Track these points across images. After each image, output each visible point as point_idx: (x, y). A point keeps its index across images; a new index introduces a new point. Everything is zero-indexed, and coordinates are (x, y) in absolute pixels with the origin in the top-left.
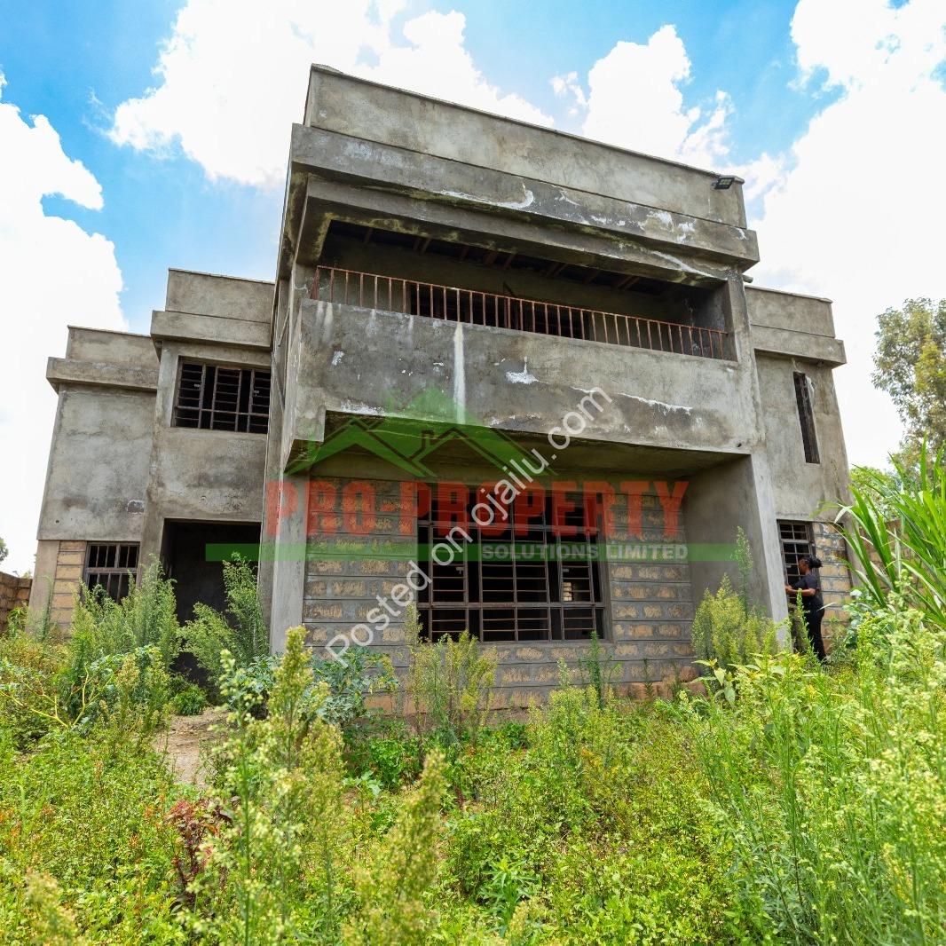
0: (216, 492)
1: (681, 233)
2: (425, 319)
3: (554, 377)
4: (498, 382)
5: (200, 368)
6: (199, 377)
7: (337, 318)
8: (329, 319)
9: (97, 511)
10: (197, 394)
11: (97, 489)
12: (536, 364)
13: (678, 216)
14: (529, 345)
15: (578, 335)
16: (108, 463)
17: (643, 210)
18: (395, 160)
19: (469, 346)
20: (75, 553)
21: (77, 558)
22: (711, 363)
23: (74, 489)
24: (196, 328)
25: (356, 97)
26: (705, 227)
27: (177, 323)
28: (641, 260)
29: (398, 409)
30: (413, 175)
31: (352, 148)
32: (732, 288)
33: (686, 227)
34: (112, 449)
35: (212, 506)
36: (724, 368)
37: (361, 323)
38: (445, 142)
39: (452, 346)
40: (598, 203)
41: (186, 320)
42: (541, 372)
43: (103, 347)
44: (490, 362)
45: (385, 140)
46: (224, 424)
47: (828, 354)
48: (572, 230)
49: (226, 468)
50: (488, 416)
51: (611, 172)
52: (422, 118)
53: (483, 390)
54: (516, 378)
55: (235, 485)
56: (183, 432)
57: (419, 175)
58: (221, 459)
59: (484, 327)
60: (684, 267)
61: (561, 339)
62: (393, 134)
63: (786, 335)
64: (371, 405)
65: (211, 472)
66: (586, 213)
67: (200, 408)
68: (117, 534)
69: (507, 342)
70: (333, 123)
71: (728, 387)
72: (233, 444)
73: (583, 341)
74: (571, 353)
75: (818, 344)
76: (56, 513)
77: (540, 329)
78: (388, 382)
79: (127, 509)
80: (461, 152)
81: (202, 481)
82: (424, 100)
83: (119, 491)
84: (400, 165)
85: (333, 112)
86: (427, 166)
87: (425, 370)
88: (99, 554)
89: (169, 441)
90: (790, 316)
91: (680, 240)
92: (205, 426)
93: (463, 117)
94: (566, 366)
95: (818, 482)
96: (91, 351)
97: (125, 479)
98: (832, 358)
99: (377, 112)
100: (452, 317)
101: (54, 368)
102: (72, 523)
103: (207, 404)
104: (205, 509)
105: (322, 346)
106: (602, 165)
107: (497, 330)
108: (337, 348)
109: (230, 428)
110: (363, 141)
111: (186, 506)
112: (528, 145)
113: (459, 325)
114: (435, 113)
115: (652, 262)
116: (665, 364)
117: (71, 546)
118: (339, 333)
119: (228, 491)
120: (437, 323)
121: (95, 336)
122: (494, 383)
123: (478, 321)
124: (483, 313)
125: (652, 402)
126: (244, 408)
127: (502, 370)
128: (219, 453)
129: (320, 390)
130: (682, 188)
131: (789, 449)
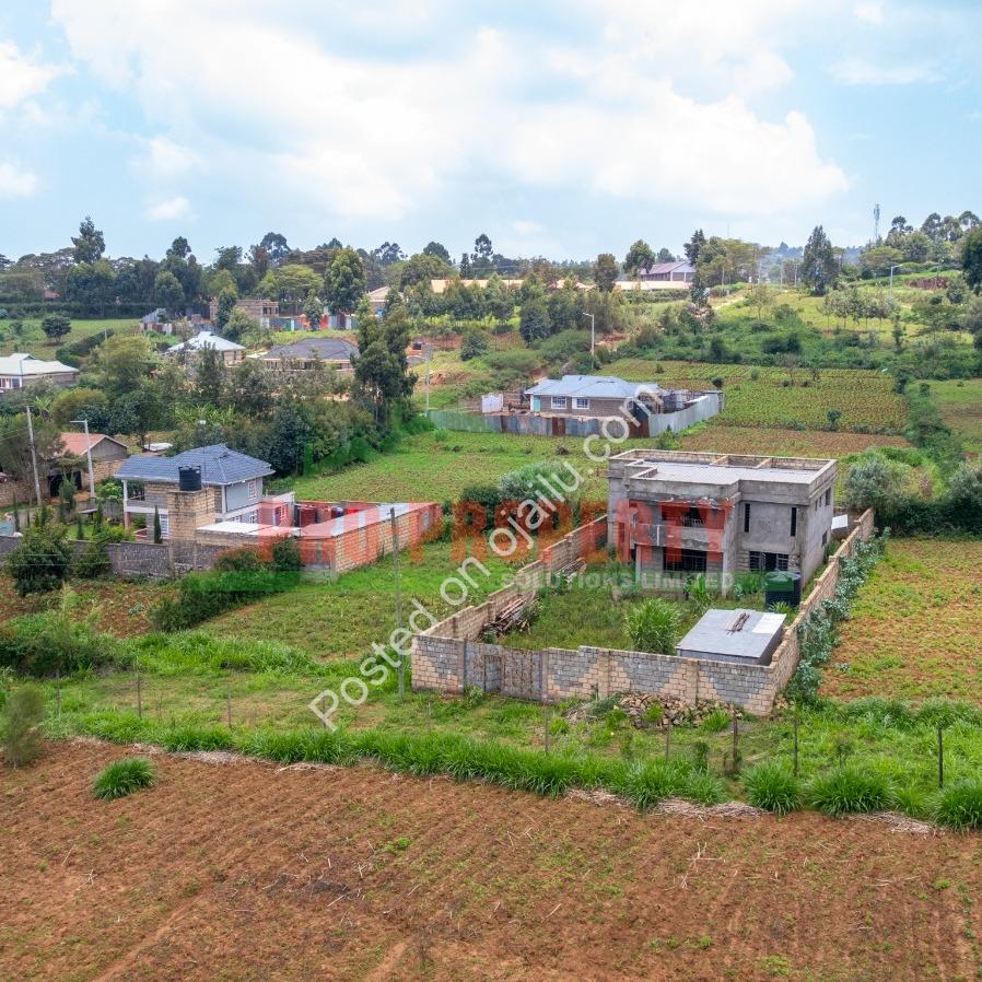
13: (710, 498)
17: (700, 498)
26: (716, 500)
31: (637, 494)
33: (712, 500)
39: (656, 530)
44: (665, 533)
45: (642, 491)
47: (803, 503)
52: (650, 484)
74: (682, 530)
75: (800, 499)
87: (651, 535)
93: (658, 483)
95: (793, 542)
112: (673, 486)
116: (704, 532)
125: (700, 541)
130: (711, 489)
131: (785, 532)
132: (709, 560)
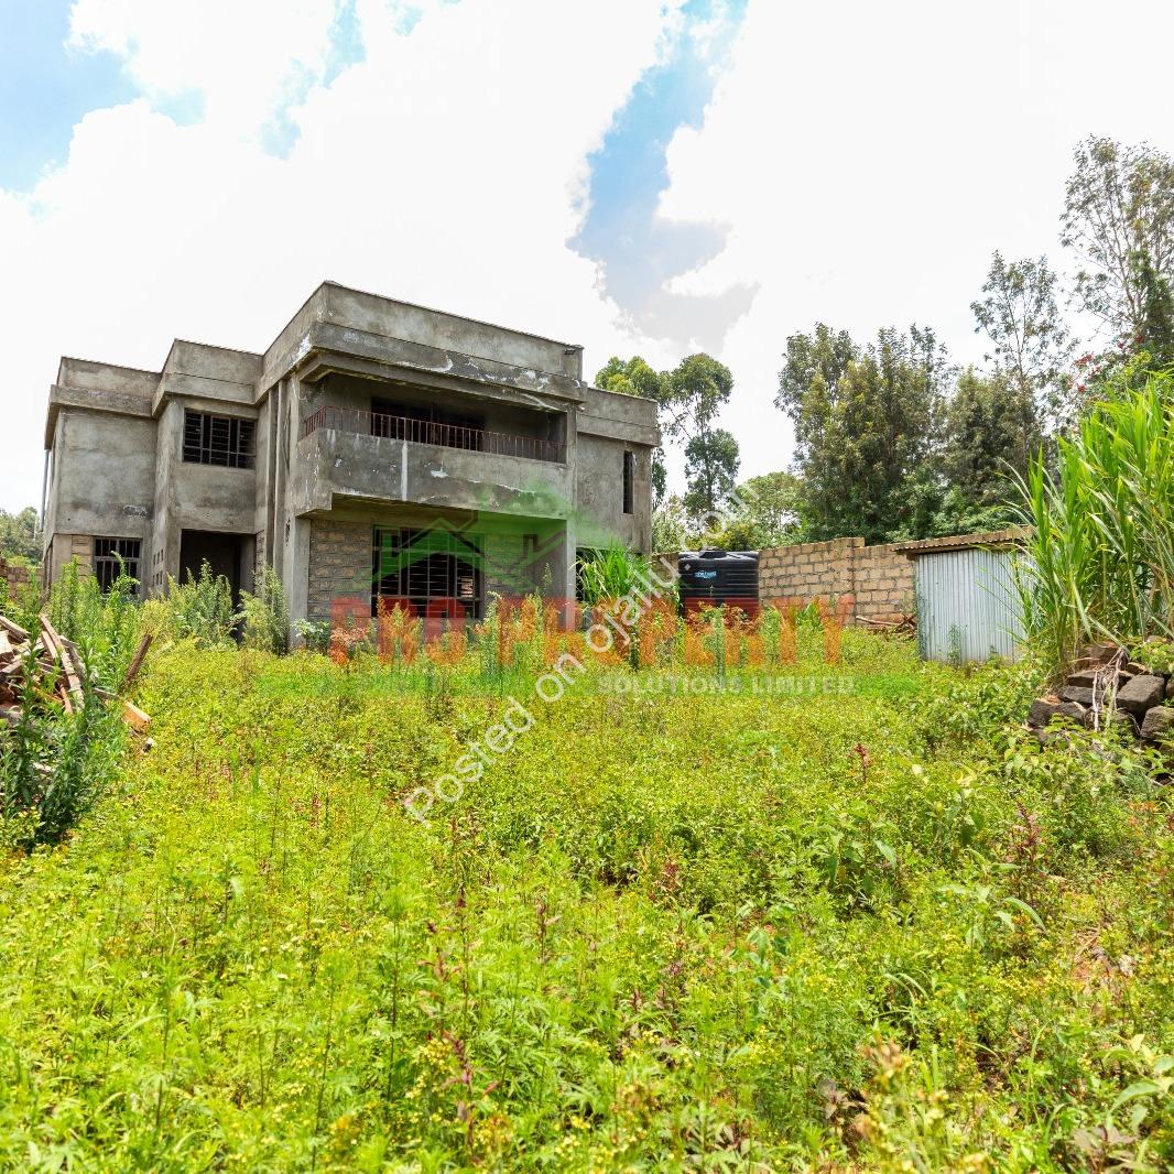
0: (217, 511)
1: (540, 384)
2: (386, 439)
3: (458, 473)
4: (425, 476)
5: (199, 416)
6: (199, 423)
7: (338, 440)
8: (333, 439)
9: (99, 513)
10: (199, 437)
11: (98, 495)
12: (448, 466)
13: (539, 374)
14: (445, 454)
15: (473, 449)
16: (106, 475)
17: (518, 371)
18: (371, 343)
19: (410, 455)
20: (83, 544)
21: (88, 549)
22: (551, 465)
23: (80, 495)
24: (197, 388)
25: (350, 301)
26: (554, 381)
27: (184, 383)
28: (515, 400)
29: (372, 493)
30: (382, 352)
31: (348, 335)
32: (569, 417)
33: (544, 380)
34: (108, 463)
35: (214, 520)
36: (558, 468)
37: (351, 442)
38: (402, 329)
39: (400, 455)
40: (490, 366)
41: (190, 381)
42: (450, 471)
43: (92, 375)
44: (422, 465)
45: (366, 329)
46: (219, 460)
47: (649, 439)
48: (475, 384)
49: (224, 494)
50: (418, 496)
51: (501, 345)
52: (388, 313)
53: (417, 482)
54: (436, 474)
55: (231, 506)
56: (191, 466)
57: (384, 352)
58: (220, 487)
59: (419, 444)
60: (542, 404)
61: (462, 450)
62: (371, 324)
63: (621, 425)
64: (356, 490)
65: (213, 496)
66: (483, 373)
67: (201, 448)
68: (117, 531)
69: (432, 452)
70: (337, 319)
71: (560, 479)
72: (227, 475)
73: (476, 452)
74: (469, 459)
75: (643, 433)
76: (67, 513)
77: (452, 445)
78: (366, 477)
79: (124, 512)
80: (411, 335)
81: (207, 503)
82: (389, 301)
83: (116, 497)
84: (375, 345)
85: (337, 312)
86: (391, 345)
87: (385, 469)
88: (102, 546)
89: (183, 473)
90: (626, 412)
91: (539, 389)
92: (206, 462)
93: (413, 311)
94: (464, 467)
95: (629, 526)
96: (83, 379)
97: (119, 488)
98: (650, 443)
99: (361, 310)
100: (401, 438)
101: (57, 395)
102: (81, 522)
103: (206, 445)
104: (211, 523)
105: (330, 456)
106: (496, 341)
107: (427, 445)
108: (338, 457)
109: (223, 463)
110: (354, 331)
111: (196, 520)
112: (451, 328)
113: (405, 443)
114: (396, 309)
115: (522, 401)
116: (522, 466)
117: (81, 539)
118: (339, 448)
119: (226, 511)
120: (393, 441)
121: (85, 366)
122: (423, 477)
123: (416, 440)
124: (419, 435)
125: (512, 489)
126: (233, 448)
127: (429, 469)
128: (218, 483)
129: (329, 482)
130: (544, 354)
131: (614, 505)
132: (495, 564)
